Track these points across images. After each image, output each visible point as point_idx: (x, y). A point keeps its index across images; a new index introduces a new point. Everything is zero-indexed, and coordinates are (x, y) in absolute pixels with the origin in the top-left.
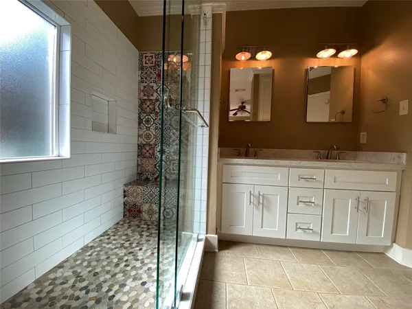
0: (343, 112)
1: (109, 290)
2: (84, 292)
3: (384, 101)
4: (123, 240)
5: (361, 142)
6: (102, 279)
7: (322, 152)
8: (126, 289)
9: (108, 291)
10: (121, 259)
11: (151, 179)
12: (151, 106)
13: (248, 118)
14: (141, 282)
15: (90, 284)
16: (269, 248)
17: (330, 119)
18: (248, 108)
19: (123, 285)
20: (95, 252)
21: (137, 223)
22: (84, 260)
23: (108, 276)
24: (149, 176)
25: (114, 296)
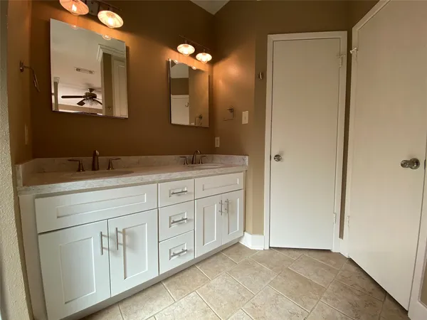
0: (201, 117)
3: (231, 110)
5: (216, 146)
7: (187, 156)
13: (100, 111)
16: (138, 298)
17: (190, 123)
18: (100, 97)
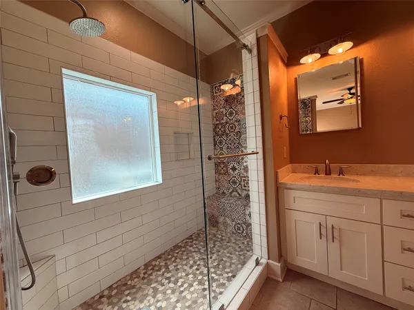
1: (182, 286)
2: (167, 281)
4: (201, 245)
6: (179, 275)
8: (192, 289)
9: (180, 287)
10: (195, 262)
11: (227, 193)
12: (222, 129)
14: (203, 287)
15: (173, 276)
19: (191, 285)
20: (181, 251)
21: (214, 232)
22: (173, 256)
23: (184, 274)
24: (225, 191)
25: (183, 292)
